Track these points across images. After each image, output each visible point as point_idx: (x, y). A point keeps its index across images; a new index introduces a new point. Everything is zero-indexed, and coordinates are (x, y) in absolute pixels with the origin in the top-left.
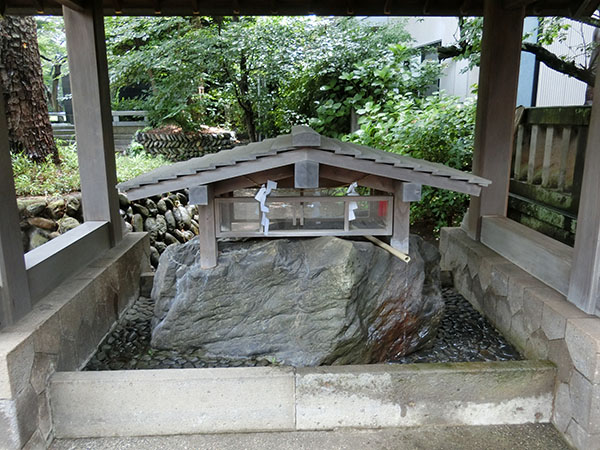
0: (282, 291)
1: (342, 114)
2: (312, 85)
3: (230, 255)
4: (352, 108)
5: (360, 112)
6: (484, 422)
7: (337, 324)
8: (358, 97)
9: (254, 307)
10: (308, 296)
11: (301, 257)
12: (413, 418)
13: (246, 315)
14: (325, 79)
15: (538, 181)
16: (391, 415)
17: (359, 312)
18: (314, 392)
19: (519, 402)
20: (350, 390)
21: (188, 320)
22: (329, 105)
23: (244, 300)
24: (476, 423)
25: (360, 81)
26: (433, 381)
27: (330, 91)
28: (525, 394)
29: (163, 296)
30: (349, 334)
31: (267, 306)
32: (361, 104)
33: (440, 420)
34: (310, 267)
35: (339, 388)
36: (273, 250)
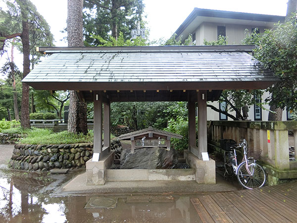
0: (146, 157)
1: (164, 122)
2: (155, 113)
3: (136, 151)
4: (167, 120)
5: (169, 122)
6: (183, 180)
7: (157, 163)
8: (169, 117)
9: (141, 160)
10: (151, 157)
11: (150, 150)
12: (170, 179)
13: (139, 162)
14: (159, 112)
15: (216, 141)
16: (166, 178)
17: (161, 160)
18: (152, 173)
19: (189, 176)
20: (158, 173)
21: (128, 163)
22: (160, 119)
23: (139, 159)
24: (182, 180)
25: (169, 112)
26: (173, 171)
27: (161, 115)
28: (190, 174)
29: (123, 159)
30: (159, 165)
31: (144, 160)
32: (169, 119)
33: (175, 179)
34: (152, 152)
35: (156, 172)
36: (145, 149)
